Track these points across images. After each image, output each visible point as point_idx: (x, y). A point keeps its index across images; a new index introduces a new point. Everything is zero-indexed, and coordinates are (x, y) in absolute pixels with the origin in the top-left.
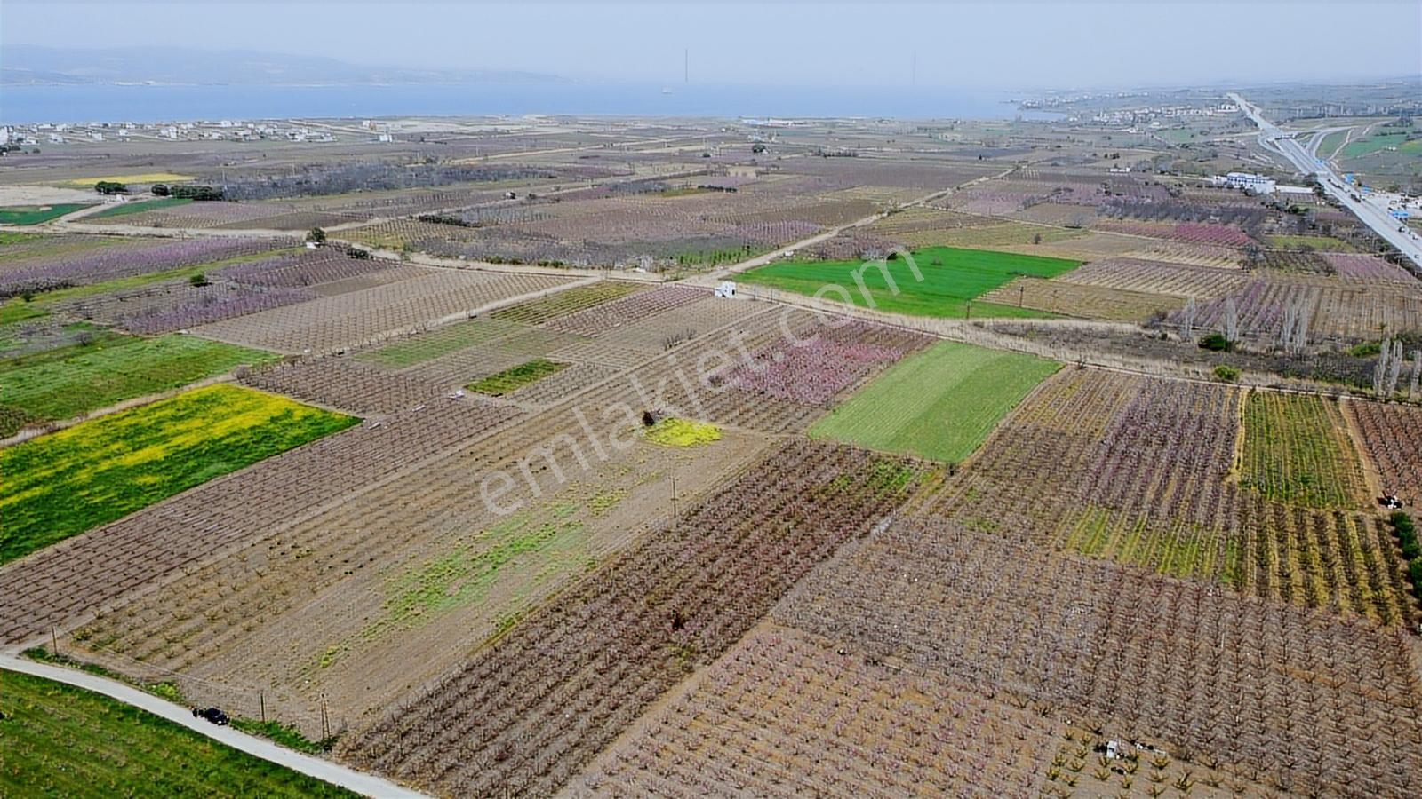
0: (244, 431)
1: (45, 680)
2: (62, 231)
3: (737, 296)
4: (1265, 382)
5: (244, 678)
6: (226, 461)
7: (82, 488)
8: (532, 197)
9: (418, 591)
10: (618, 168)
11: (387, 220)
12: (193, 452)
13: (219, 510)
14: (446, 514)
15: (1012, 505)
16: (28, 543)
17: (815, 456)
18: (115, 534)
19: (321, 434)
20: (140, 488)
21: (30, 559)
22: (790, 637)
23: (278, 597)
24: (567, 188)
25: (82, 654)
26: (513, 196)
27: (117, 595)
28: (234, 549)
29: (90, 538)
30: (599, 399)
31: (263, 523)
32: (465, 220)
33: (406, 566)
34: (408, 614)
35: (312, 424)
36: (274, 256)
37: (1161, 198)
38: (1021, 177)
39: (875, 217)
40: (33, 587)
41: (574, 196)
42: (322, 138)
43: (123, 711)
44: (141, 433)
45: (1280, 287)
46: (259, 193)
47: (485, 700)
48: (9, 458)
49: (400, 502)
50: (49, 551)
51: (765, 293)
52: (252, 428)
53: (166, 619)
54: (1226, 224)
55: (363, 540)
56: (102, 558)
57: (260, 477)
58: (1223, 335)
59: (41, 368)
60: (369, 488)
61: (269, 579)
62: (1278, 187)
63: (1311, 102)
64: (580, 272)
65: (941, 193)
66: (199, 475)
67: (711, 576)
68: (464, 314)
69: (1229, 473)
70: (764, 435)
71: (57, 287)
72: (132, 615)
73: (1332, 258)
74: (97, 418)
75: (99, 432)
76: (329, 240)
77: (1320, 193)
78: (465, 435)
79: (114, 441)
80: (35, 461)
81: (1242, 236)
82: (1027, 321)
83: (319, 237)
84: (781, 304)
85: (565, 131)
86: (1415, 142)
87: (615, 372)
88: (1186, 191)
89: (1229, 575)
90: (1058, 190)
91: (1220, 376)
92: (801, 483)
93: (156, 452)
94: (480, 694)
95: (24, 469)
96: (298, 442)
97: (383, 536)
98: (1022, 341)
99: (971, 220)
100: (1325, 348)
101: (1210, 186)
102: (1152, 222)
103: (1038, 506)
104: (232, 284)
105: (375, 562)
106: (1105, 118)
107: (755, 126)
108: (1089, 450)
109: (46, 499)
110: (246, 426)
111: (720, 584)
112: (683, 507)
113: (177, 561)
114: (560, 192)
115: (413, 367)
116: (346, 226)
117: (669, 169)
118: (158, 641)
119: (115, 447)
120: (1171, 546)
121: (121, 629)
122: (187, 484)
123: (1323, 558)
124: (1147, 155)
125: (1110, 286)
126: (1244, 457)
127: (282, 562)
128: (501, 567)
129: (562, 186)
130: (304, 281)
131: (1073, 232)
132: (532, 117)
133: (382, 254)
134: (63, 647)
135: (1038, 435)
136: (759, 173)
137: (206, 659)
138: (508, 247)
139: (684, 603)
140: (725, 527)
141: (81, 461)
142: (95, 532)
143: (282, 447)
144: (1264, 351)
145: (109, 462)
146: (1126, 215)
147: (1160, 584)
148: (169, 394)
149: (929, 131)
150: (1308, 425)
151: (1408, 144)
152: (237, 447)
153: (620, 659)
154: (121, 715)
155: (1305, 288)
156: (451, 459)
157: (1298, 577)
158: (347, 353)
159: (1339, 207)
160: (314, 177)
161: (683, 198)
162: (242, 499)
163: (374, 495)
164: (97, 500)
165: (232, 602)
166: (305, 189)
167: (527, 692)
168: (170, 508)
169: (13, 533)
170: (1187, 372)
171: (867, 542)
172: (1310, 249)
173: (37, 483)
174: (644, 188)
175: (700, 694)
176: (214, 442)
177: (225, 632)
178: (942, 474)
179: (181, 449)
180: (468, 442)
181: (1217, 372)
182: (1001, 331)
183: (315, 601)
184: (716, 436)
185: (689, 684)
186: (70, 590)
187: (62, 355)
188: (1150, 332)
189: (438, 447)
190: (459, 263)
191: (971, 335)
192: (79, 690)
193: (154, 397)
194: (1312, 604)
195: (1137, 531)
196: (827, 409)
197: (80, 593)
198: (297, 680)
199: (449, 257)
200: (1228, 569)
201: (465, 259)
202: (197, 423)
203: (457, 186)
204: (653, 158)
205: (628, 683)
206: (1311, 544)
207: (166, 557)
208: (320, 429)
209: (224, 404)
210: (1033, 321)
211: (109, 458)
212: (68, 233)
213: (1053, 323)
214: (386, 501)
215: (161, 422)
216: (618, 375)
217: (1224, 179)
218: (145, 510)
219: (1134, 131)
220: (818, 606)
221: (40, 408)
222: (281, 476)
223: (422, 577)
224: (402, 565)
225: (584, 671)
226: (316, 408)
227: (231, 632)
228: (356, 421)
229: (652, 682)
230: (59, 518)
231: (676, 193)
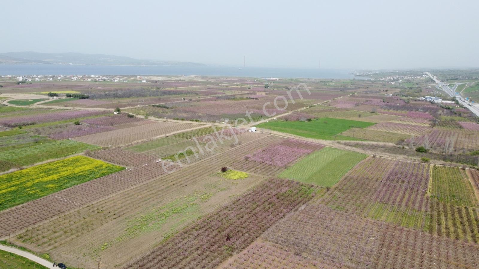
0: (85, 171)
1: (5, 252)
2: (35, 107)
3: (257, 132)
4: (439, 163)
5: (74, 253)
6: (78, 180)
7: (28, 188)
8: (190, 100)
9: (138, 225)
10: (220, 91)
11: (142, 106)
12: (68, 177)
13: (73, 196)
14: (151, 199)
15: (349, 202)
16: (7, 205)
17: (280, 183)
18: (37, 203)
19: (111, 173)
20: (48, 189)
21: (7, 211)
22: (268, 244)
23: (89, 226)
24: (202, 98)
25: (19, 243)
26: (184, 99)
27: (34, 223)
28: (77, 209)
29: (28, 204)
30: (207, 163)
31: (88, 201)
32: (167, 106)
33: (135, 217)
34: (134, 233)
35: (109, 169)
36: (103, 117)
37: (403, 103)
38: (355, 97)
39: (305, 108)
40: (6, 220)
41: (205, 100)
42: (123, 81)
43: (30, 263)
44: (50, 171)
45: (444, 132)
46: (101, 97)
47: (157, 263)
48: (5, 177)
49: (135, 195)
50: (14, 208)
51: (266, 131)
52: (88, 170)
53: (50, 232)
54: (425, 112)
55: (122, 207)
56: (31, 211)
57: (89, 186)
58: (424, 147)
59: (21, 149)
60: (125, 190)
61: (88, 220)
62: (443, 101)
63: (453, 75)
64: (204, 123)
65: (327, 101)
66: (68, 185)
67: (241, 222)
68: (164, 135)
69: (427, 193)
70: (263, 176)
71: (31, 124)
72: (38, 230)
73: (462, 124)
74: (37, 166)
75: (37, 170)
76: (122, 112)
77: (457, 103)
78: (160, 174)
79: (41, 173)
80: (14, 179)
81: (431, 116)
82: (355, 142)
83: (118, 111)
84: (271, 135)
87: (213, 155)
88: (411, 102)
89: (427, 228)
90: (367, 101)
91: (423, 161)
92: (274, 193)
93: (55, 177)
94: (156, 261)
95: (10, 181)
96: (103, 175)
97: (128, 206)
98: (354, 148)
99: (337, 110)
100: (460, 152)
101: (419, 100)
102: (399, 112)
103: (358, 202)
104: (88, 124)
105: (124, 215)
106: (384, 79)
108: (377, 184)
109: (15, 191)
110: (86, 169)
111: (244, 226)
112: (233, 199)
113: (57, 213)
114: (200, 99)
115: (145, 152)
116: (128, 108)
117: (236, 93)
118: (46, 240)
119: (41, 175)
120: (406, 217)
121: (34, 235)
122: (64, 188)
123: (461, 223)
124: (398, 90)
125: (385, 131)
126: (432, 188)
127: (92, 214)
128: (168, 218)
129: (201, 97)
130: (112, 124)
131: (372, 114)
132: (193, 76)
133: (139, 116)
134: (12, 240)
135: (359, 179)
136: (266, 94)
137: (62, 246)
138: (181, 115)
139: (231, 232)
140: (247, 206)
141: (29, 179)
142: (31, 202)
143: (97, 176)
144: (439, 153)
145: (38, 180)
146: (390, 109)
147: (402, 230)
148: (62, 159)
149: (324, 83)
150: (455, 177)
152: (82, 176)
153: (207, 250)
154: (29, 264)
155: (453, 133)
156: (155, 182)
157: (452, 229)
158: (123, 147)
159: (464, 108)
160: (119, 93)
161: (241, 101)
162: (81, 193)
163: (127, 193)
164: (33, 192)
165: (73, 227)
166: (116, 96)
167: (173, 261)
168: (57, 195)
169: (2, 202)
170: (411, 159)
171: (297, 213)
172: (454, 121)
173: (13, 186)
174: (228, 98)
175: (234, 264)
176: (75, 174)
177: (70, 237)
178: (325, 191)
179: (63, 176)
180: (161, 176)
181: (422, 159)
182: (346, 144)
183: (102, 228)
184: (246, 176)
185: (231, 260)
186: (18, 221)
187: (28, 145)
188: (399, 146)
189: (151, 177)
190: (164, 120)
191: (336, 145)
192: (16, 255)
193: (56, 159)
194: (457, 238)
195: (394, 212)
196: (285, 168)
197: (22, 222)
198: (92, 254)
199: (161, 118)
200: (426, 225)
201: (166, 119)
202: (70, 168)
203: (166, 96)
204: (231, 89)
205: (209, 259)
206: (457, 218)
207: (53, 211)
208: (111, 171)
209: (80, 162)
210: (358, 142)
211: (39, 178)
212: (37, 108)
213: (365, 143)
214: (130, 195)
215: (58, 167)
216: (214, 156)
217: (424, 98)
218: (48, 196)
219: (393, 83)
220: (279, 234)
221: (19, 162)
222: (96, 186)
223: (140, 220)
224: (134, 216)
225: (193, 254)
226: (110, 164)
227: (72, 237)
228: (124, 168)
229: (217, 259)
230: (19, 197)
231: (238, 100)
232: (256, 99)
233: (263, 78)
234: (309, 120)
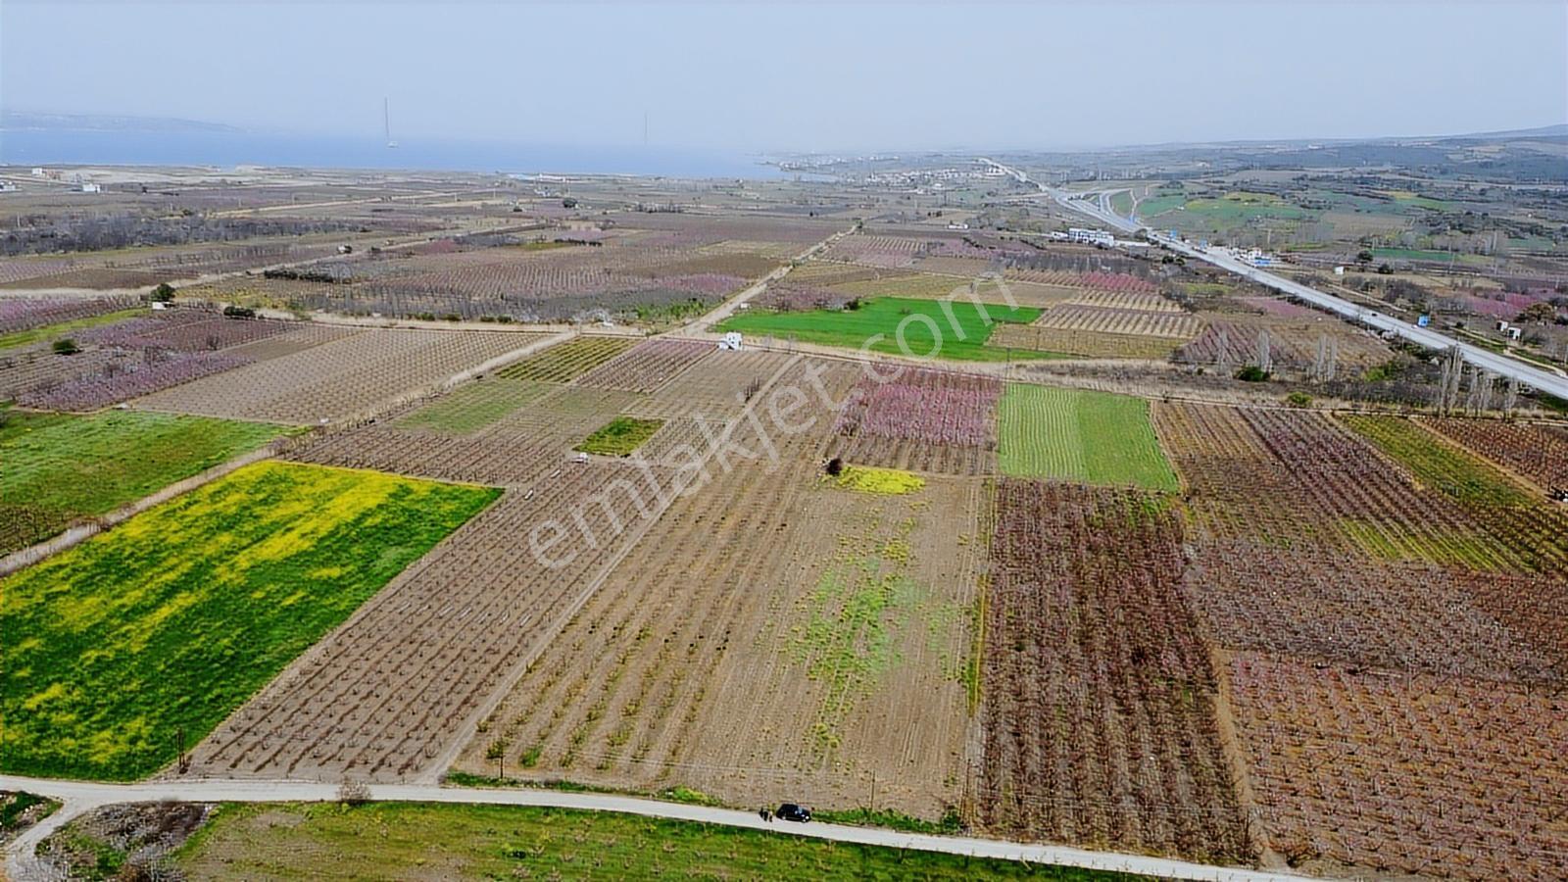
0: (374, 511)
3: (745, 348)
6: (397, 544)
7: (247, 589)
8: (375, 251)
9: (824, 658)
10: (432, 221)
11: (220, 277)
12: (342, 538)
14: (744, 578)
16: (265, 658)
18: (364, 636)
19: (476, 508)
20: (325, 582)
24: (402, 241)
25: (519, 773)
26: (349, 250)
28: (545, 638)
29: (339, 644)
35: (451, 498)
36: (121, 318)
37: (1032, 250)
39: (785, 270)
40: (339, 707)
41: (420, 250)
44: (238, 523)
45: (1233, 324)
47: (1049, 755)
48: (88, 563)
49: (674, 572)
50: (303, 664)
52: (380, 506)
53: (570, 721)
54: (1120, 273)
55: (688, 613)
57: (464, 559)
58: (1258, 367)
60: (615, 560)
62: (1119, 243)
64: (544, 328)
65: (817, 247)
68: (465, 374)
70: (962, 478)
72: (519, 722)
73: (1247, 301)
74: (152, 509)
75: (177, 525)
77: (1163, 246)
79: (212, 534)
80: (132, 563)
83: (165, 294)
84: (802, 354)
85: (311, 184)
86: (1195, 202)
91: (1295, 402)
93: (292, 542)
94: (1036, 750)
95: (130, 574)
97: (705, 607)
99: (885, 273)
101: (1061, 241)
102: (1049, 273)
105: (734, 634)
106: (877, 180)
107: (532, 182)
108: (1272, 471)
109: (214, 606)
110: (369, 505)
112: (980, 550)
113: (493, 658)
114: (398, 246)
115: (484, 432)
117: (495, 224)
119: (224, 540)
121: (530, 739)
122: (383, 574)
127: (625, 646)
129: (392, 239)
133: (269, 313)
135: (1212, 462)
137: (682, 757)
138: (423, 303)
141: (201, 559)
142: (335, 636)
144: (1299, 381)
145: (242, 557)
146: (1024, 267)
148: (211, 476)
151: (1191, 203)
152: (392, 529)
153: (1126, 698)
155: (1254, 324)
160: (56, 230)
161: (549, 251)
162: (478, 585)
163: (632, 567)
164: (289, 601)
166: (59, 243)
167: (1080, 741)
168: (396, 601)
171: (1197, 567)
172: (1220, 293)
173: (174, 589)
174: (500, 241)
175: (1246, 720)
176: (352, 525)
177: (663, 725)
178: (1177, 501)
179: (320, 535)
181: (1291, 399)
183: (724, 682)
184: (918, 482)
186: (396, 705)
188: (1185, 368)
196: (989, 450)
197: (416, 707)
198: (823, 764)
199: (361, 314)
201: (383, 318)
205: (1165, 719)
207: (472, 656)
208: (467, 503)
209: (303, 483)
211: (234, 552)
213: (1091, 363)
215: (247, 508)
217: (1062, 235)
218: (366, 607)
219: (921, 192)
225: (1108, 714)
227: (671, 725)
228: (497, 492)
229: (1187, 715)
230: (264, 626)
231: (531, 248)
232: (593, 244)
233: (512, 176)
234: (854, 306)
